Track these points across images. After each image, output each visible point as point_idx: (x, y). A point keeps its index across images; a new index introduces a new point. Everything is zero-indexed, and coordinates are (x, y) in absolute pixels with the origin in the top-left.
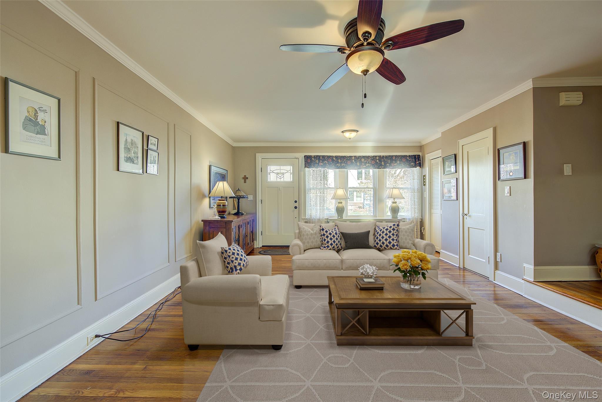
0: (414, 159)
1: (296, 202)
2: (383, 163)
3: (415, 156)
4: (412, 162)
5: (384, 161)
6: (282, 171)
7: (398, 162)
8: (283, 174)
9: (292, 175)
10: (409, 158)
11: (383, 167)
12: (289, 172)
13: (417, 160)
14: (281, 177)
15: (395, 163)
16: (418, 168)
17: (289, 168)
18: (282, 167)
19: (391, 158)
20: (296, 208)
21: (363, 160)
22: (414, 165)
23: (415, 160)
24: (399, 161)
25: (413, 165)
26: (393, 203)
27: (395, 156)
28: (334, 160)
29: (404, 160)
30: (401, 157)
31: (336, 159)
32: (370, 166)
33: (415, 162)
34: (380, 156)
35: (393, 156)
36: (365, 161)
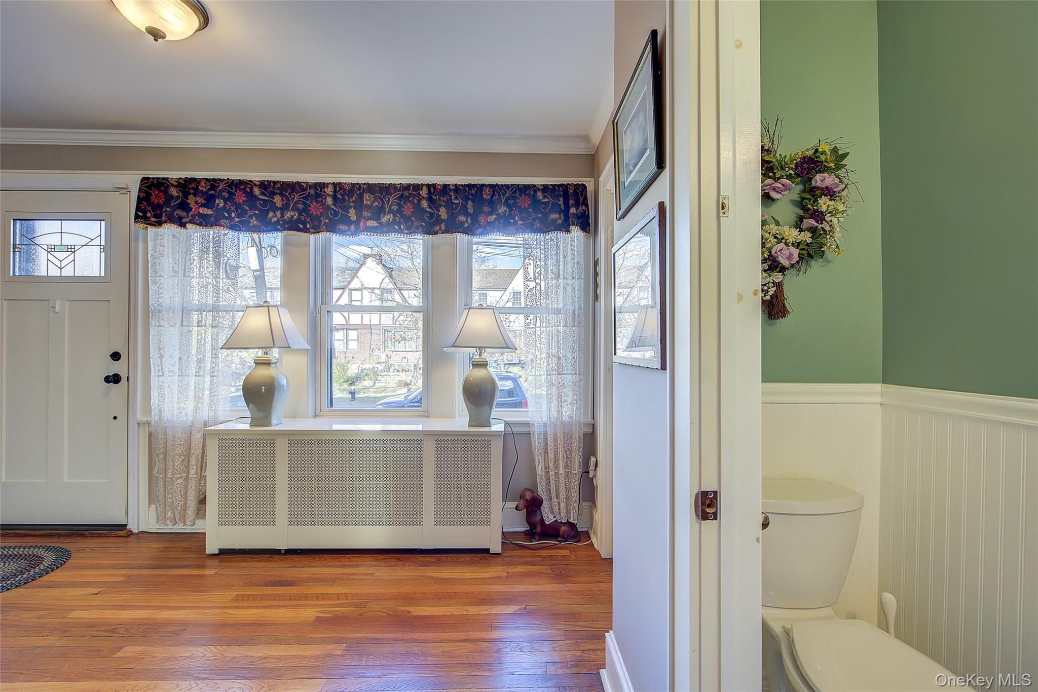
0: (561, 199)
1: (116, 356)
2: (443, 213)
3: (563, 189)
4: (555, 208)
5: (449, 205)
6: (68, 240)
7: (502, 209)
8: (72, 249)
9: (103, 254)
10: (545, 197)
11: (443, 228)
12: (97, 242)
13: (571, 202)
14: (64, 264)
15: (491, 213)
16: (576, 233)
17: (94, 229)
18: (68, 226)
19: (473, 192)
20: (115, 379)
21: (367, 198)
22: (559, 222)
23: (566, 202)
24: (507, 204)
25: (556, 220)
26: (476, 365)
27: (489, 185)
28: (256, 197)
29: (524, 201)
30: (515, 192)
31: (263, 194)
32: (394, 222)
33: (566, 212)
34: (434, 185)
35: (483, 185)
36: (376, 204)
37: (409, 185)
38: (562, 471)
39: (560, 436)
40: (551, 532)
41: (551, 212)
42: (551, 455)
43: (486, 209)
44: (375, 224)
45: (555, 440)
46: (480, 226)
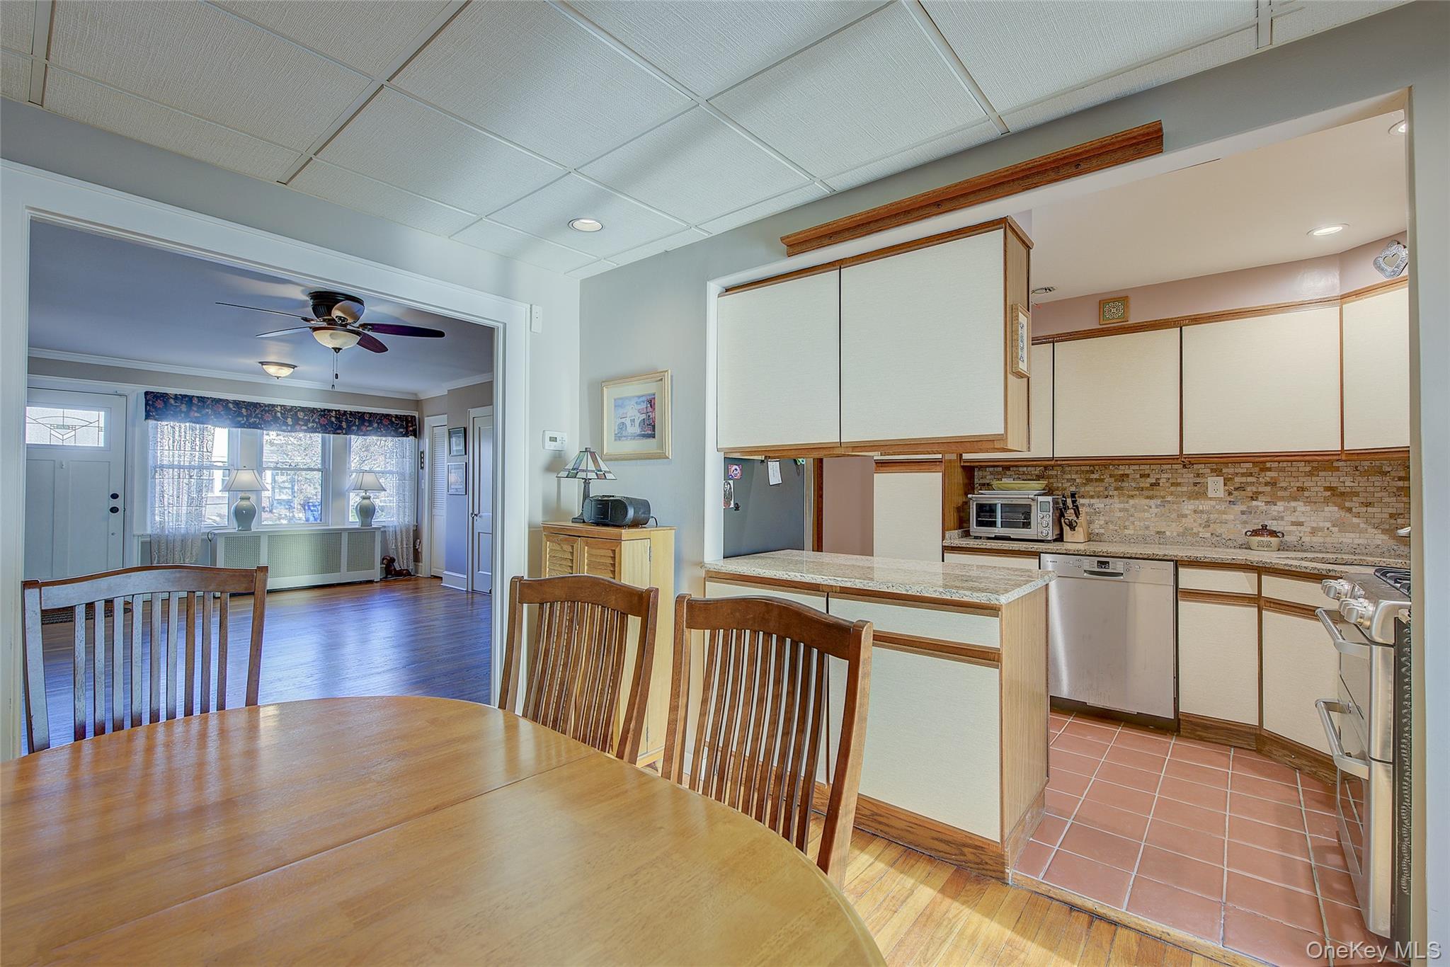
0: (404, 422)
1: (115, 496)
2: (344, 425)
3: (406, 417)
4: (402, 426)
5: (347, 421)
6: (70, 422)
7: (375, 425)
8: (73, 428)
9: (101, 432)
10: (396, 420)
11: (344, 432)
12: (96, 425)
13: (410, 424)
14: (66, 436)
15: (369, 426)
16: (412, 438)
17: (96, 416)
18: (70, 412)
19: (360, 415)
20: (114, 510)
21: (301, 415)
22: (404, 433)
23: (407, 424)
24: (377, 423)
25: (402, 432)
26: (364, 498)
27: (369, 413)
28: (230, 409)
29: (386, 422)
30: (381, 417)
31: (234, 407)
32: (316, 428)
33: (407, 428)
34: (339, 411)
35: (365, 413)
36: (306, 418)
37: (325, 410)
38: (405, 546)
39: (404, 530)
40: (399, 573)
41: (400, 428)
42: (399, 539)
43: (367, 424)
44: (305, 428)
45: (401, 532)
46: (362, 431)
